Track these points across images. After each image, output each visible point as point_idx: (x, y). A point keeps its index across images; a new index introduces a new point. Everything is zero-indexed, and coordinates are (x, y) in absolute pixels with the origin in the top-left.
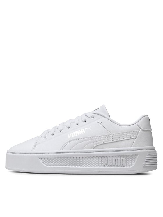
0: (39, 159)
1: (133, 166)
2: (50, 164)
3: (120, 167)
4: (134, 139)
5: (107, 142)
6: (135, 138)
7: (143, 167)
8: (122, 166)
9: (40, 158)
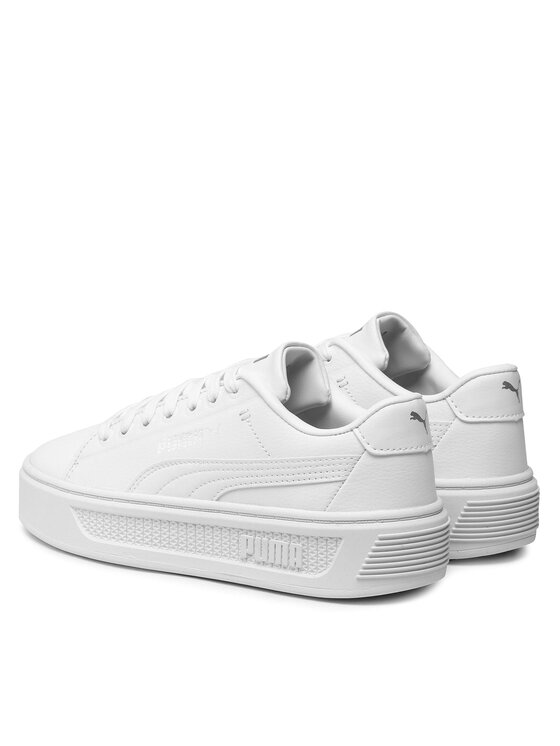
0: (72, 510)
1: (325, 572)
2: (106, 533)
3: (289, 573)
4: (339, 484)
5: (255, 485)
6: (343, 482)
7: (359, 579)
8: (293, 569)
9: (76, 509)
